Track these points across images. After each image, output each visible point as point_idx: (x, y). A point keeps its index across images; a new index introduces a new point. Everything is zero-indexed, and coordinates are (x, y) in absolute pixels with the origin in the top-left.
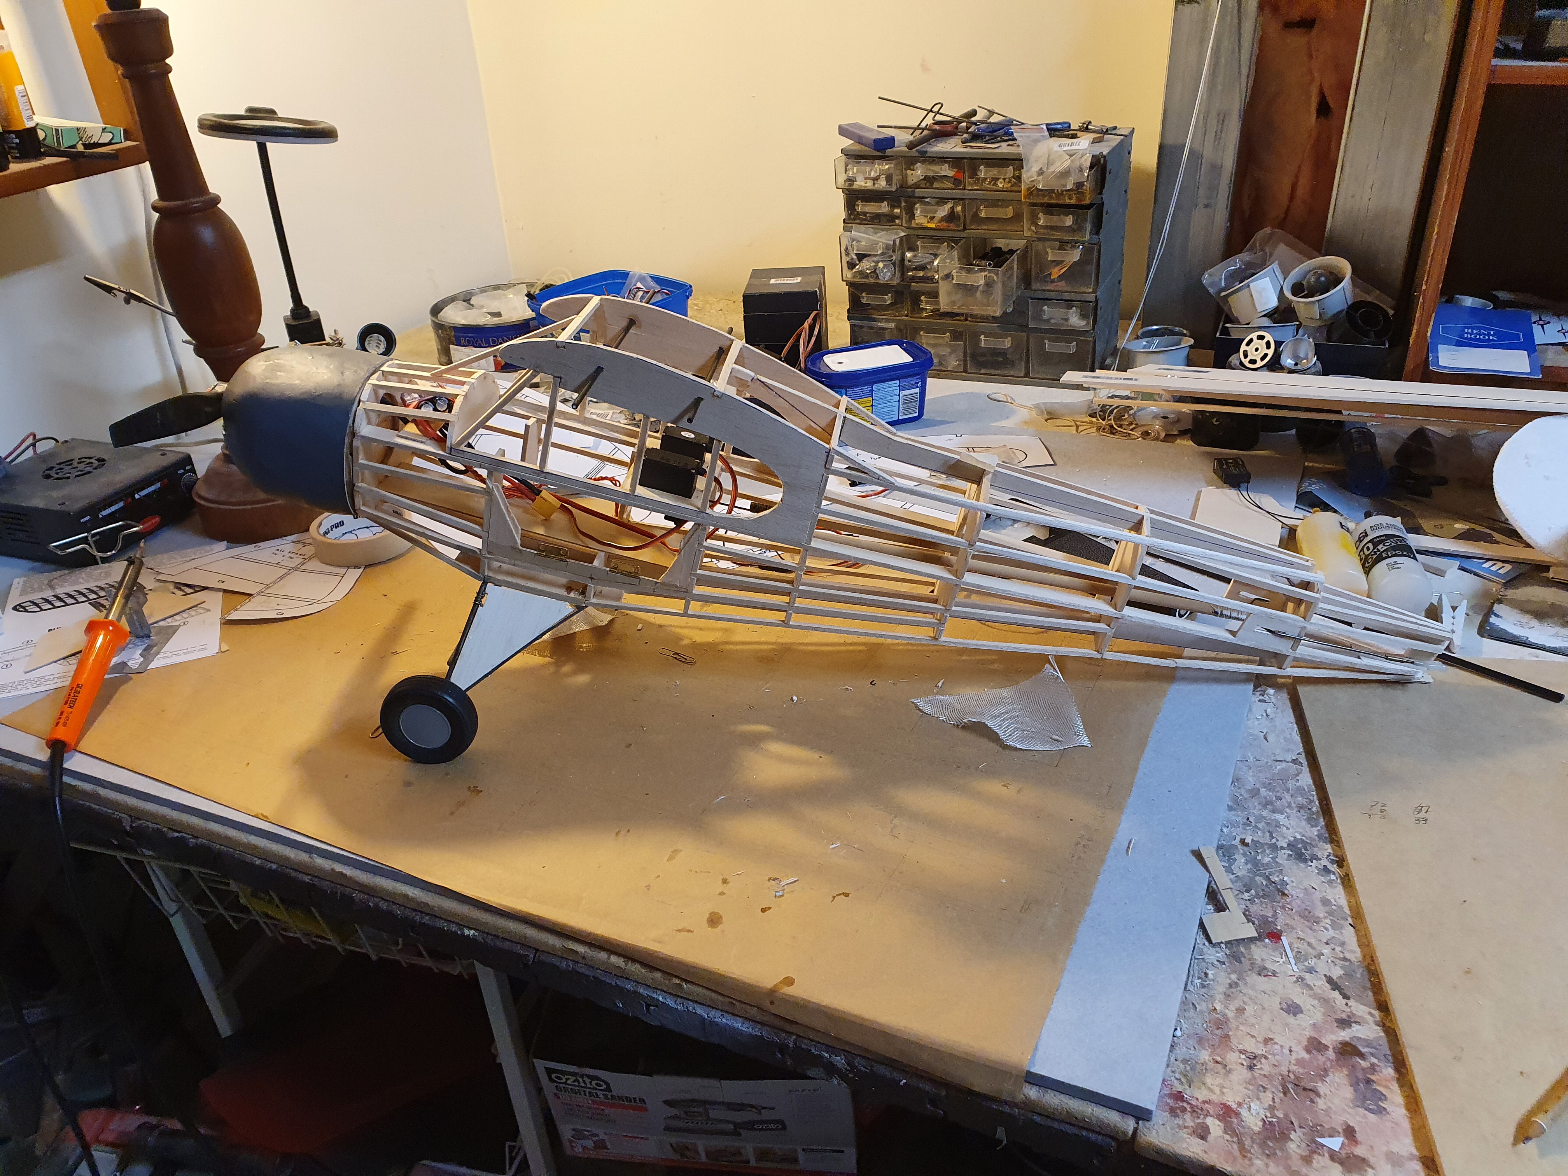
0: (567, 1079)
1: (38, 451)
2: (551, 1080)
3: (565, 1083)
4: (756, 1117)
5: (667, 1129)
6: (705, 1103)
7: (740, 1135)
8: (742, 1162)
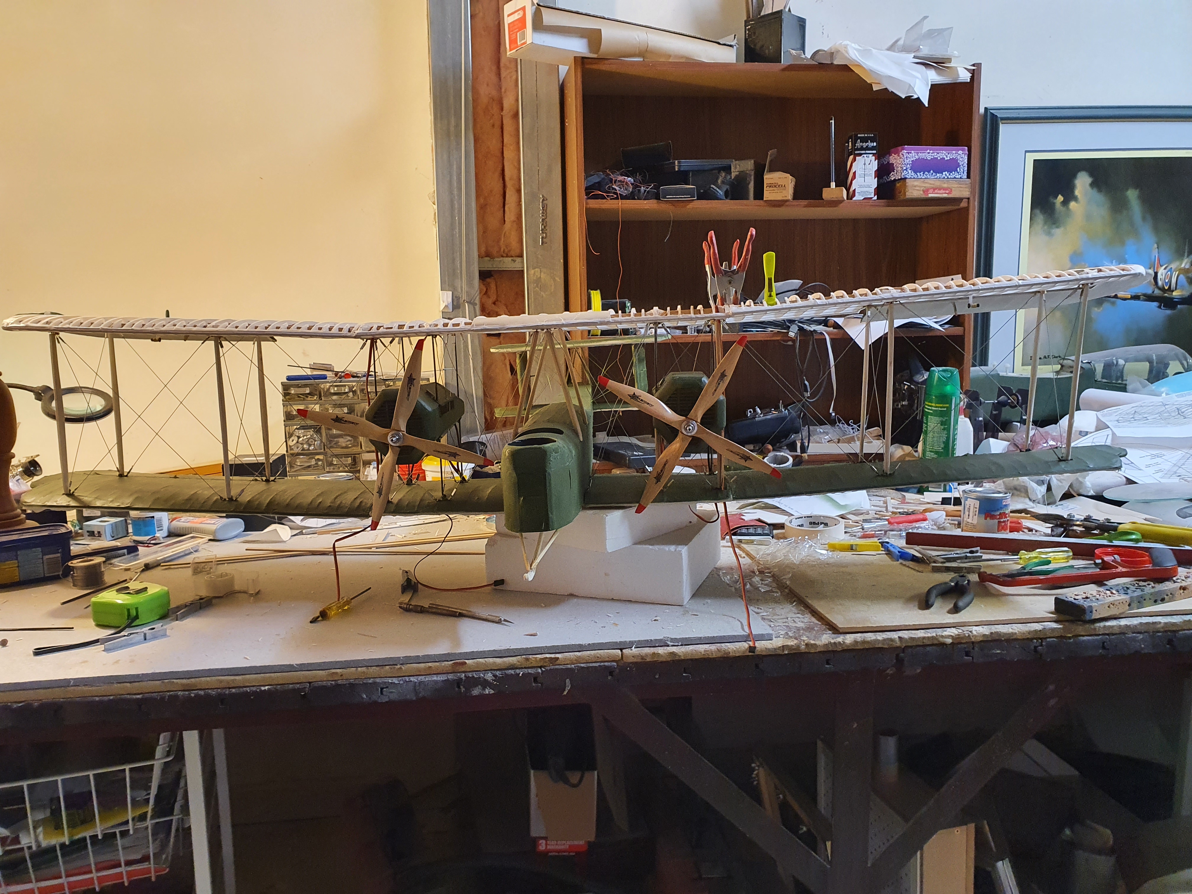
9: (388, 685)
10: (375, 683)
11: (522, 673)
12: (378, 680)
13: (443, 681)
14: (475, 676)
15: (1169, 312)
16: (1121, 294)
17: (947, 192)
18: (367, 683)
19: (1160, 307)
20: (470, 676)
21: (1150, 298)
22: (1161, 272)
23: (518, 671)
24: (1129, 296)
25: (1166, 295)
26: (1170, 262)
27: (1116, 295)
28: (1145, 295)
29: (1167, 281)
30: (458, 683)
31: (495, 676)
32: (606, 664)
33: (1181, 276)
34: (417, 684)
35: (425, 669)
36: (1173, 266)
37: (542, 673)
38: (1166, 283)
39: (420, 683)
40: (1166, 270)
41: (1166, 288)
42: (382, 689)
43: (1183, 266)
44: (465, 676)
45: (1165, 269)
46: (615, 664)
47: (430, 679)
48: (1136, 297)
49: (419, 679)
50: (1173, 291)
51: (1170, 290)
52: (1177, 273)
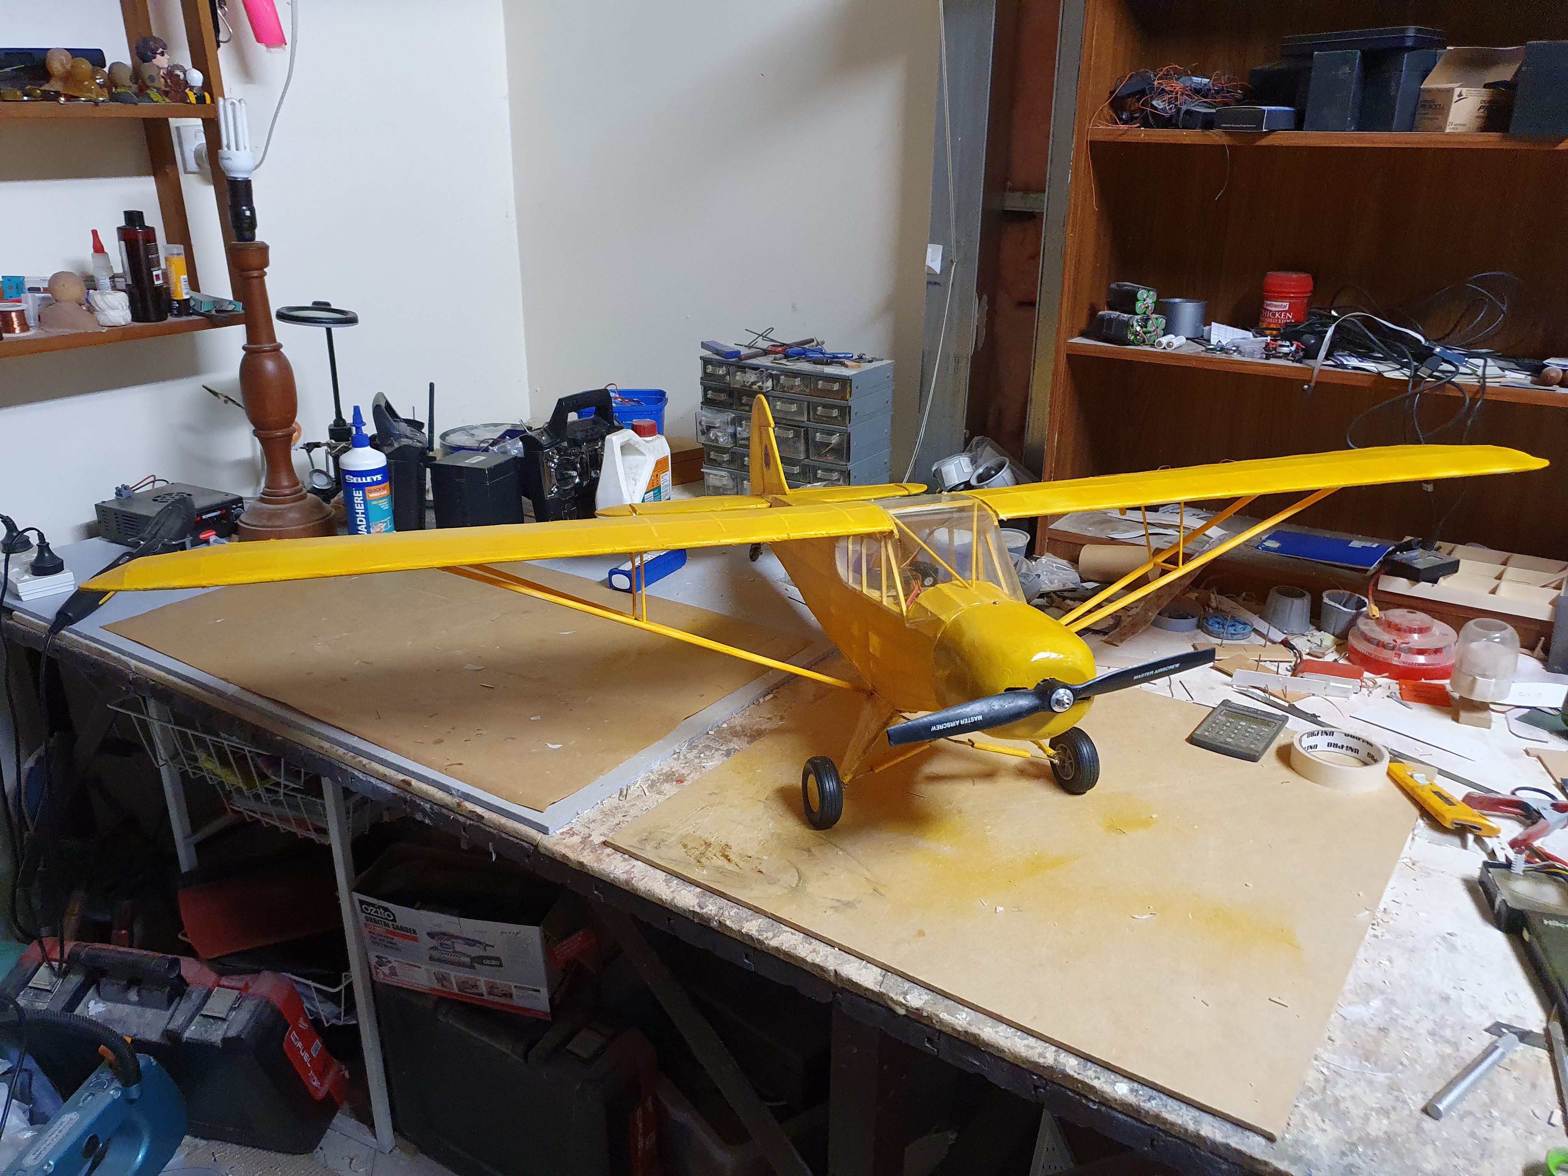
0: (372, 910)
1: (155, 487)
2: (363, 911)
3: (370, 914)
4: (481, 953)
5: (431, 958)
6: (452, 936)
7: (474, 968)
8: (477, 994)
11: (453, 815)
20: (414, 798)
23: (450, 813)
31: (432, 807)
37: (469, 826)
39: (376, 786)
44: (410, 796)
46: (532, 847)
49: (379, 783)
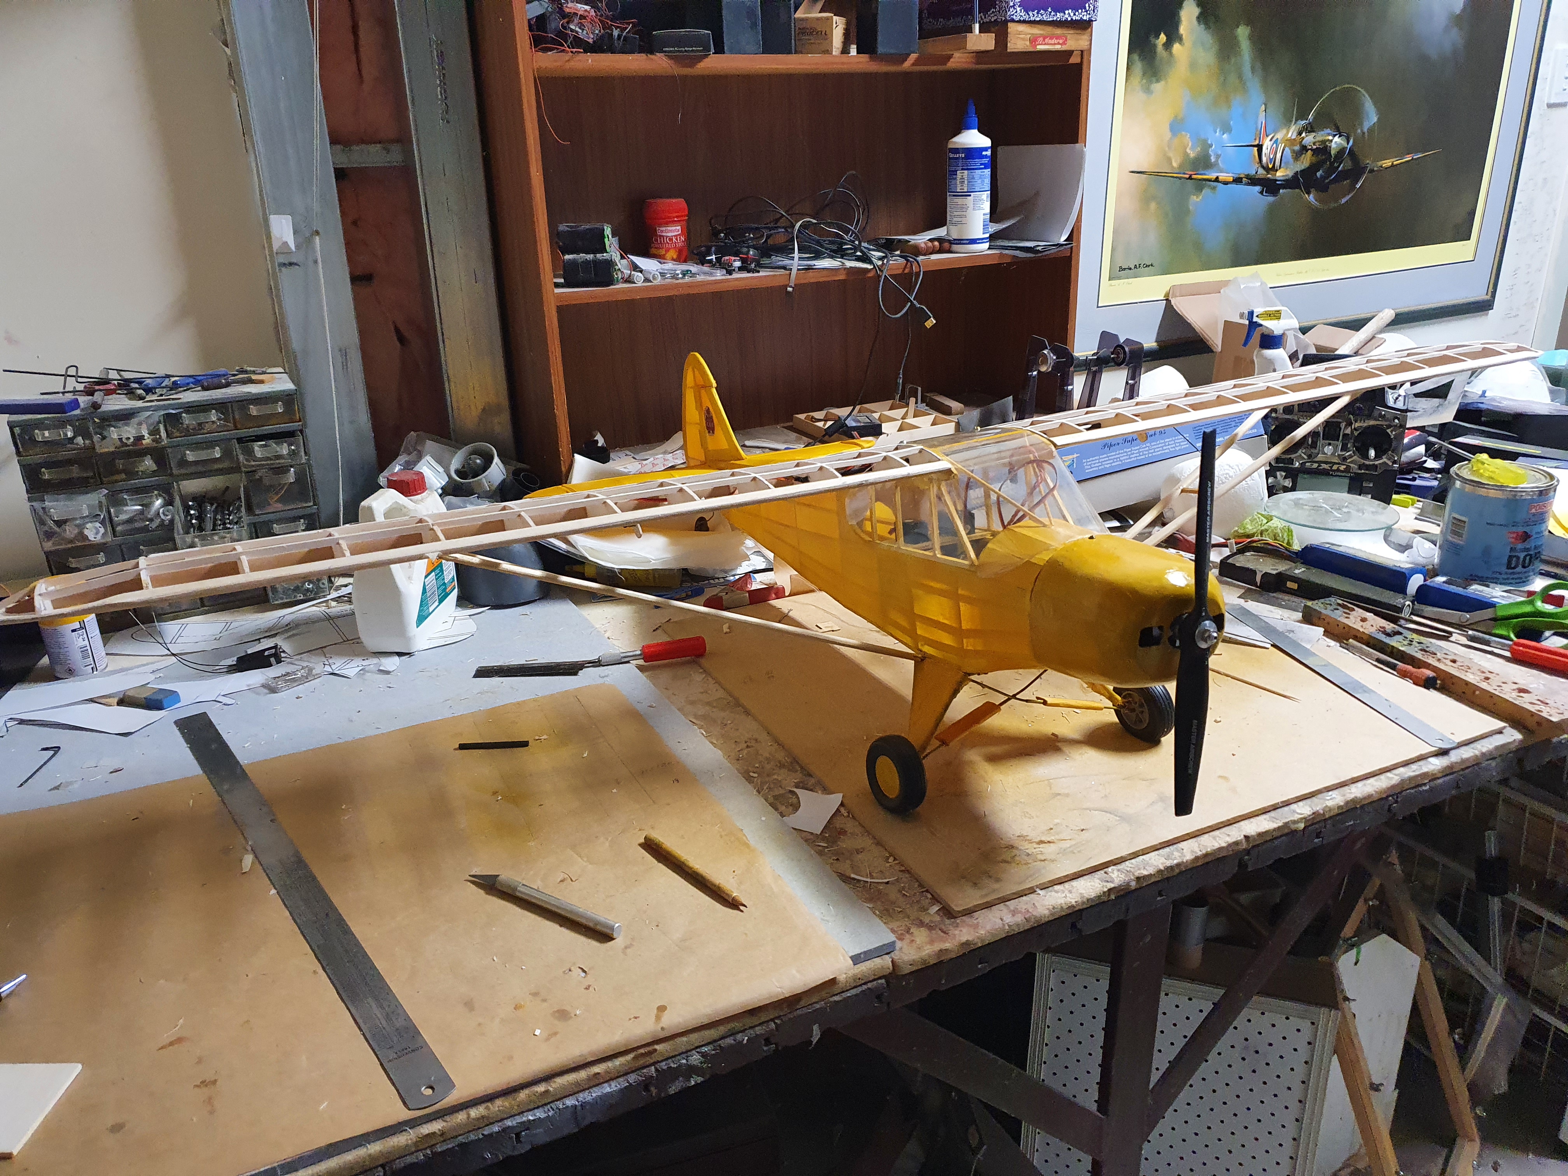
9: (528, 1126)
10: (505, 1130)
11: (746, 1038)
12: (509, 1123)
13: (621, 1090)
14: (673, 1066)
15: (1271, 199)
16: (1223, 176)
17: (1061, 42)
18: (491, 1135)
19: (1261, 193)
20: (665, 1068)
21: (1253, 181)
22: (1267, 144)
23: (739, 1037)
24: (1231, 179)
25: (1269, 176)
26: (1276, 131)
27: (1217, 178)
28: (1248, 177)
29: (1271, 157)
30: (646, 1084)
31: (704, 1055)
32: (870, 985)
33: (1287, 149)
34: (579, 1108)
35: (589, 1079)
36: (1279, 136)
37: (776, 1027)
38: (1271, 160)
39: (583, 1105)
40: (1272, 142)
41: (1270, 166)
42: (518, 1135)
43: (1289, 135)
44: (657, 1070)
45: (1271, 140)
46: (883, 981)
47: (599, 1094)
48: (1238, 180)
49: (580, 1099)
50: (1277, 170)
51: (1274, 169)
52: (1283, 145)
